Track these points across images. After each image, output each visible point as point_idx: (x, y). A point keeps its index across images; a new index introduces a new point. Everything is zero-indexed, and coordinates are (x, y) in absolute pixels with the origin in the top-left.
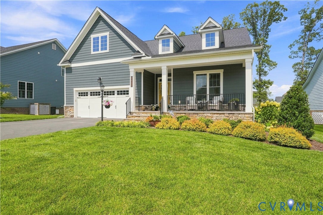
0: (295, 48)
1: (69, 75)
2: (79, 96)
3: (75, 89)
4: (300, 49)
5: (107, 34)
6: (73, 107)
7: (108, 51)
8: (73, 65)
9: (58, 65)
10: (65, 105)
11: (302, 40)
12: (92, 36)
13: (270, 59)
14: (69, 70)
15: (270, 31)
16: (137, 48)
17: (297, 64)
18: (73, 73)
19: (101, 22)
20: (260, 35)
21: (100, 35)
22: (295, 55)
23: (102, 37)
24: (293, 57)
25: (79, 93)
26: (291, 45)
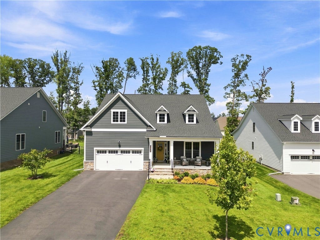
0: (228, 90)
1: (90, 137)
2: (98, 153)
3: (95, 148)
4: (231, 91)
5: (126, 111)
6: (93, 162)
7: (126, 123)
8: (93, 130)
9: (80, 129)
10: (85, 160)
11: (232, 84)
12: (113, 111)
13: (210, 96)
14: (89, 133)
15: (210, 71)
16: (149, 124)
17: (229, 103)
18: (93, 136)
19: (120, 102)
20: (202, 74)
21: (119, 111)
22: (228, 96)
23: (121, 113)
24: (226, 97)
25: (98, 151)
26: (225, 87)
